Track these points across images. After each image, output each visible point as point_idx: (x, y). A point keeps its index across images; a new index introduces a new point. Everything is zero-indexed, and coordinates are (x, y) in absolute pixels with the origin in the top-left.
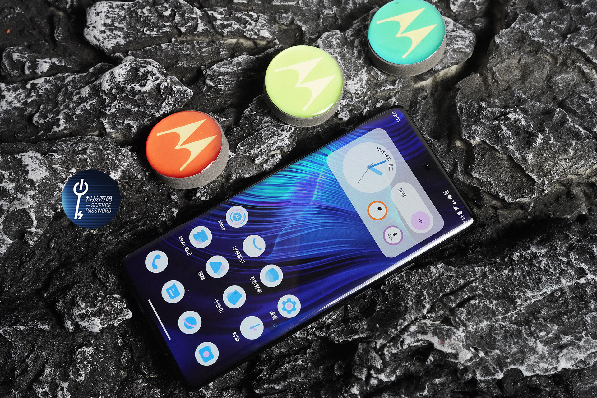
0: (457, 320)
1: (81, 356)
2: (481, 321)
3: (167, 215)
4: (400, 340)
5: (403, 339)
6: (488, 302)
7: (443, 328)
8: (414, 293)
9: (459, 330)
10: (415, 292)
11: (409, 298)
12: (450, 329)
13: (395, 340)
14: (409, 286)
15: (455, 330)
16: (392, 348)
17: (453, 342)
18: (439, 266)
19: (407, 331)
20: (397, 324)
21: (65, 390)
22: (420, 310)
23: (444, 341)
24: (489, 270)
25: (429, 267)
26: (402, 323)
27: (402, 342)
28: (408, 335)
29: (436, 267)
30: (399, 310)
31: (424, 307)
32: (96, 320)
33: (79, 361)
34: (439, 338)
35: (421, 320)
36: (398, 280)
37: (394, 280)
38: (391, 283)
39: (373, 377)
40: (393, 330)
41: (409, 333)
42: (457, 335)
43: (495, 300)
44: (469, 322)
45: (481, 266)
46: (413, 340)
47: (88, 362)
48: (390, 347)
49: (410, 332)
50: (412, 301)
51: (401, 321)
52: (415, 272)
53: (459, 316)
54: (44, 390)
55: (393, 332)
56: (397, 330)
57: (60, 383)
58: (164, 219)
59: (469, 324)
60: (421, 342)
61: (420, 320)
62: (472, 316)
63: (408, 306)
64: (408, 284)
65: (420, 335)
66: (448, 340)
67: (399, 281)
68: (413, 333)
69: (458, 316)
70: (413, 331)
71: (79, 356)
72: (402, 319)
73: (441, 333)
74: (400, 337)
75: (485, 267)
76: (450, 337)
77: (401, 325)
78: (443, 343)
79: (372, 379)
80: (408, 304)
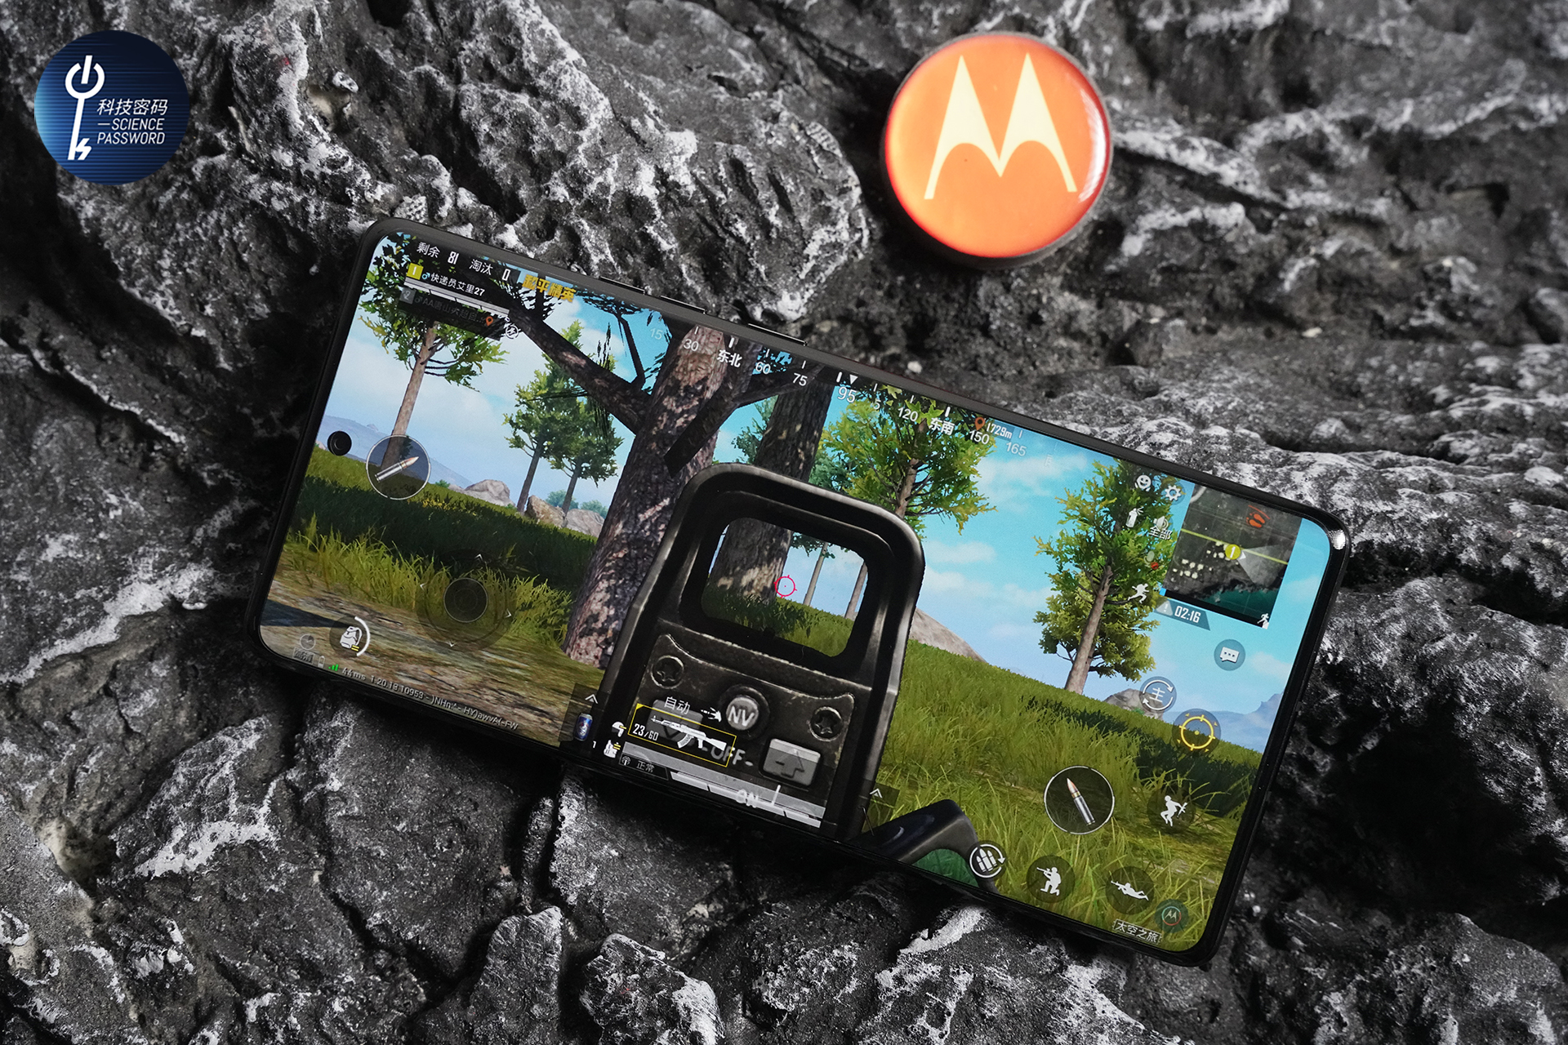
0: (204, 70)
1: (792, 991)
2: (180, 15)
3: (277, 1022)
4: (329, 172)
5: (322, 165)
6: (116, 22)
7: (245, 82)
8: (179, 226)
9: (232, 43)
10: (174, 226)
11: (199, 230)
12: (241, 67)
13: (336, 189)
14: (166, 252)
15: (237, 50)
16: (359, 182)
17: (271, 37)
18: (71, 200)
19: (297, 166)
20: (288, 210)
21: (896, 971)
22: (225, 173)
23: (280, 59)
24: (20, 72)
25: (87, 226)
26: (280, 198)
27: (334, 164)
28: (306, 159)
29: (77, 204)
30: (245, 239)
31: (210, 170)
32: (681, 1003)
33: (806, 990)
34: (277, 75)
35: (248, 155)
36: (162, 294)
37: (165, 304)
38: (176, 312)
39: (455, 205)
40: (312, 209)
41: (301, 160)
42: (248, 39)
43: (102, 7)
44: (195, 36)
45: (20, 97)
46: (315, 140)
47: (795, 967)
48: (360, 191)
49: (294, 159)
50: (205, 216)
51: (278, 205)
52: (118, 257)
53: (190, 73)
54: (928, 1027)
55: (317, 209)
56: (305, 200)
57: (889, 998)
58: (295, 1020)
59: (200, 33)
60: (310, 117)
61: (251, 157)
62: (175, 43)
63: (224, 218)
64: (161, 257)
65: (292, 129)
66: (273, 51)
67: (162, 288)
68: (295, 150)
69: (194, 76)
70: (291, 153)
71: (797, 998)
72: (269, 203)
73: (262, 80)
74: (323, 176)
75: (17, 86)
76: (263, 50)
77: (288, 196)
78: (289, 60)
79: (460, 204)
80: (218, 221)
